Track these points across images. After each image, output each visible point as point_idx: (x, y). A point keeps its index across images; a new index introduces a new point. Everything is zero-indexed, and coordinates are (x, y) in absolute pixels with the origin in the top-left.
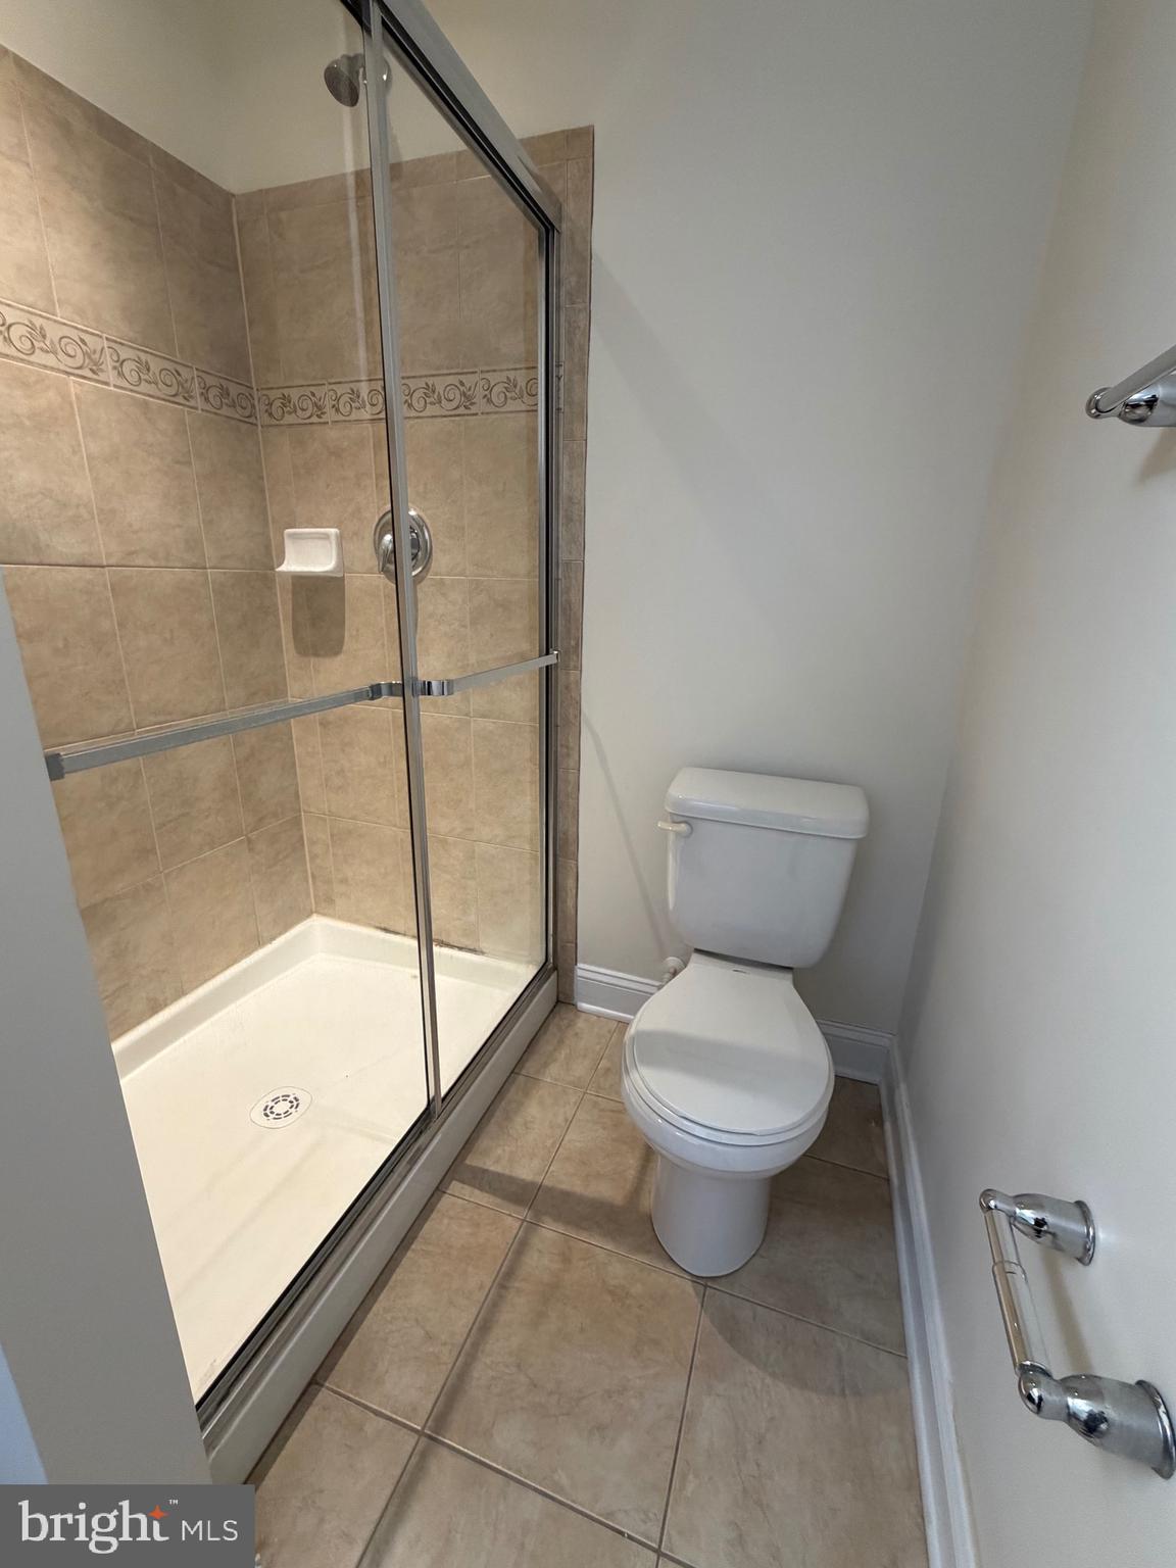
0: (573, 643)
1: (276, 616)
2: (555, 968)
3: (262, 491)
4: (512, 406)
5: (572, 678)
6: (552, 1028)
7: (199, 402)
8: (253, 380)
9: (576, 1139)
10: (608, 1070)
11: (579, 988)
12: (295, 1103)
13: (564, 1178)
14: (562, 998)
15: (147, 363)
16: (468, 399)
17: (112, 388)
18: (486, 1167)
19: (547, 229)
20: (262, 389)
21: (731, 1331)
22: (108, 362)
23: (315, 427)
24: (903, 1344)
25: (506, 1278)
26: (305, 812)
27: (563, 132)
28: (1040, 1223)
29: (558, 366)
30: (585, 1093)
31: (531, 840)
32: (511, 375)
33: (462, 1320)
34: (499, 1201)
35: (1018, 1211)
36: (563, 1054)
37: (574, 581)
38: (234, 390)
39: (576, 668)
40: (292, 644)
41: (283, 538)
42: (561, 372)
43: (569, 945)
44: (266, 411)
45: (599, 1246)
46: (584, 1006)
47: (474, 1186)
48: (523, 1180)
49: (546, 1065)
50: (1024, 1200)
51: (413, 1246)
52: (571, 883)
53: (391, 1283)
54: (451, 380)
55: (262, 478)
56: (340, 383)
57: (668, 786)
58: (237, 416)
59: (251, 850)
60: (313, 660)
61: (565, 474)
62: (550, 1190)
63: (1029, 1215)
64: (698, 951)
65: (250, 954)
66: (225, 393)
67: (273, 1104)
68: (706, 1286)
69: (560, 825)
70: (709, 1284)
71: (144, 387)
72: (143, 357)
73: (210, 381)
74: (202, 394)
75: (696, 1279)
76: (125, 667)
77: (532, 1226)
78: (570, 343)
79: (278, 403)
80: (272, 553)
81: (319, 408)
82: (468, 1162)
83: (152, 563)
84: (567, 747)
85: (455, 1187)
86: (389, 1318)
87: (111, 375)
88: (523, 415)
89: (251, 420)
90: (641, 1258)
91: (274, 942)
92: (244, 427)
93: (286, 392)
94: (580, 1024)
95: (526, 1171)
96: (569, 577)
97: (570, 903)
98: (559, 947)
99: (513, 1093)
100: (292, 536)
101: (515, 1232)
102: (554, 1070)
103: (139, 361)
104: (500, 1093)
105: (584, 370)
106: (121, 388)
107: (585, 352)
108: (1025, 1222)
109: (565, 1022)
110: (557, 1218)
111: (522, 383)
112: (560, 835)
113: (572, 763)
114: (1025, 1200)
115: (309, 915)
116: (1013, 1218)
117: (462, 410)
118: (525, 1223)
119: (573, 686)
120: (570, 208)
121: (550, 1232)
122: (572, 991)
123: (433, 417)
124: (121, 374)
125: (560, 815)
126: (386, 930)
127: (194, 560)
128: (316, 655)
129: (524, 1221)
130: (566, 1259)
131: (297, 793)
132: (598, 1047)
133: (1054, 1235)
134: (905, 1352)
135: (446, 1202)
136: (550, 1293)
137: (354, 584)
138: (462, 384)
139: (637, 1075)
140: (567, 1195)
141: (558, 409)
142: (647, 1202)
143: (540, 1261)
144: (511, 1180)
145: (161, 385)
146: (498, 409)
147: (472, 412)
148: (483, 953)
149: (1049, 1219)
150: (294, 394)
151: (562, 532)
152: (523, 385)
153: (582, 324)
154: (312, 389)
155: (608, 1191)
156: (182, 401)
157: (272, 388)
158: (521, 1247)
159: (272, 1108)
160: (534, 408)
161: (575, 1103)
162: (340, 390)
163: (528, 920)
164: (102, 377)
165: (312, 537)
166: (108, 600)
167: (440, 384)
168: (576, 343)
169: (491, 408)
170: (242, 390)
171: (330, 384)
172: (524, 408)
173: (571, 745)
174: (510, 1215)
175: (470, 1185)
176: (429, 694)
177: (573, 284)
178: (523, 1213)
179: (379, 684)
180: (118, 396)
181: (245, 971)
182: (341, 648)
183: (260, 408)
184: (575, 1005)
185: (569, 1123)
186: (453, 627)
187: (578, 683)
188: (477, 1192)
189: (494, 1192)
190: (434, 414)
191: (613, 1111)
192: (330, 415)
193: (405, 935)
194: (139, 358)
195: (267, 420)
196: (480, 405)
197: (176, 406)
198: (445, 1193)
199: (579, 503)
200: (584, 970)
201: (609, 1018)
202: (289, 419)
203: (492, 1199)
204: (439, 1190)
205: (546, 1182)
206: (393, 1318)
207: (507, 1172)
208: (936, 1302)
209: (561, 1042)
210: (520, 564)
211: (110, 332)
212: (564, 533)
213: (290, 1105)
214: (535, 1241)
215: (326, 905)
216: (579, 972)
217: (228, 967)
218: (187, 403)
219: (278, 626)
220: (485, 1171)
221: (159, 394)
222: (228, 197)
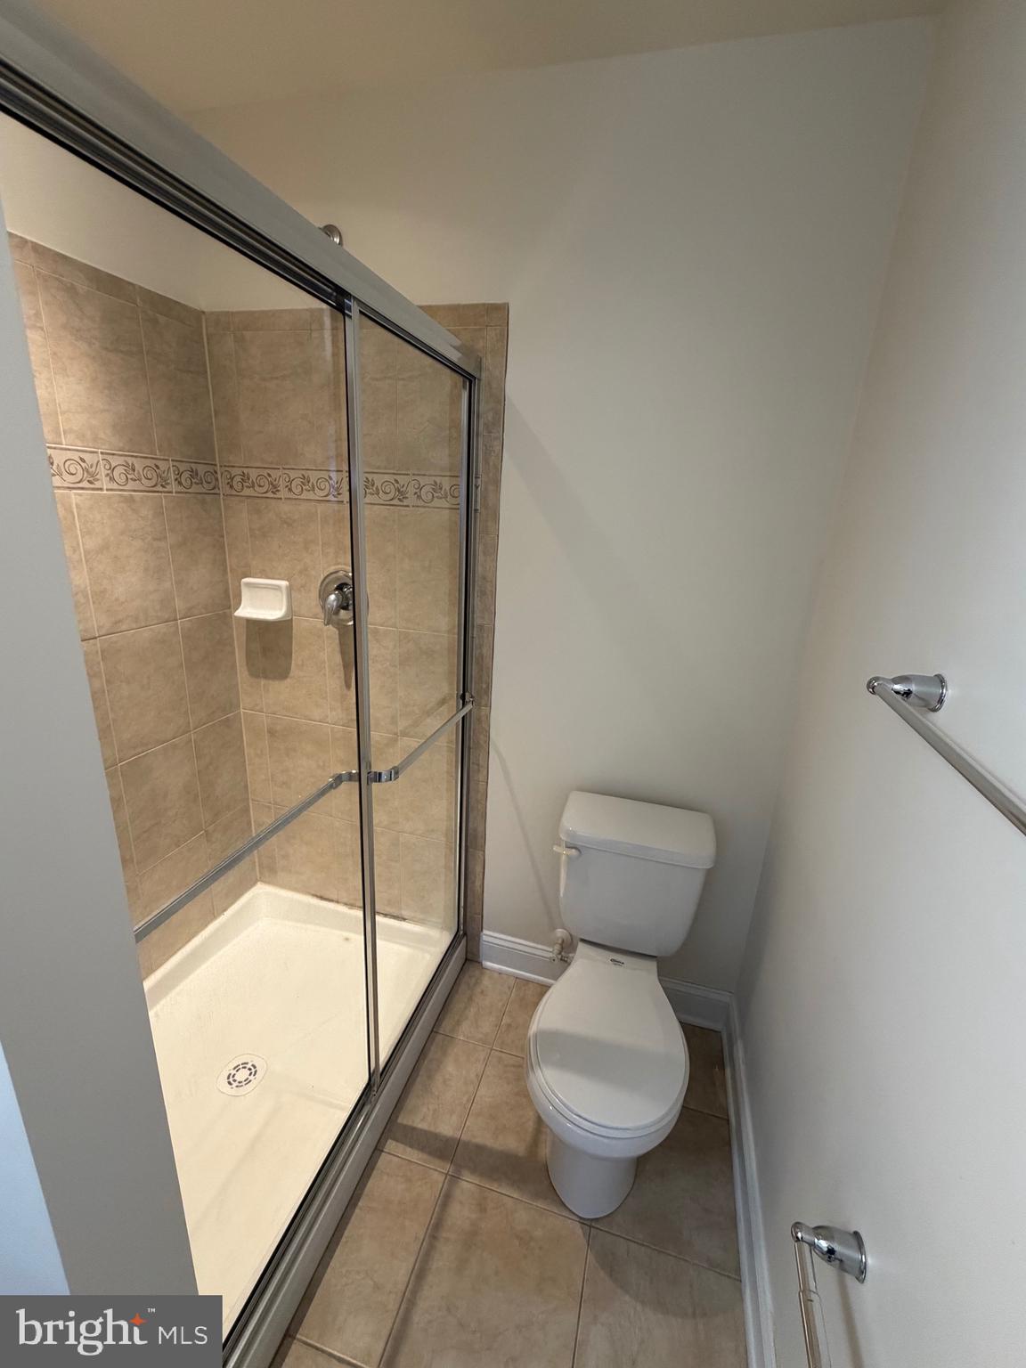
0: (484, 686)
1: (232, 645)
2: (465, 934)
3: (222, 547)
4: (437, 503)
5: (483, 713)
6: (463, 987)
7: (174, 487)
8: (217, 459)
9: (486, 1094)
10: (509, 1026)
11: (484, 949)
12: (253, 1070)
13: (479, 1133)
14: (470, 956)
15: (133, 464)
16: (401, 494)
17: (105, 492)
18: (415, 1125)
19: (469, 379)
20: (225, 466)
21: (610, 1264)
22: (103, 471)
23: (269, 500)
24: (738, 1270)
25: (436, 1229)
26: (253, 800)
27: (484, 305)
28: (831, 1251)
29: (476, 478)
30: (492, 1050)
31: (447, 834)
32: (438, 480)
33: (402, 1271)
34: (425, 1156)
35: (816, 1240)
36: (472, 1011)
37: (485, 641)
38: (201, 469)
39: (486, 706)
40: (245, 668)
41: (240, 585)
42: (479, 483)
43: (476, 916)
44: (228, 483)
45: (506, 1195)
46: (488, 964)
47: (406, 1144)
48: (445, 1137)
49: (458, 1023)
50: (820, 1231)
51: (360, 1204)
52: (478, 869)
53: (344, 1239)
54: (387, 477)
55: (223, 537)
56: (293, 469)
57: (560, 815)
58: (204, 491)
59: (208, 841)
60: (263, 682)
61: (480, 558)
62: (467, 1144)
63: (824, 1244)
64: (583, 941)
65: (206, 926)
66: (194, 474)
67: (234, 1072)
68: (590, 1227)
69: (471, 825)
70: (593, 1224)
71: (131, 485)
72: (130, 461)
73: (182, 467)
74: (176, 480)
75: (583, 1221)
76: (111, 716)
77: (454, 1179)
78: (486, 462)
79: (238, 479)
80: (230, 599)
81: (275, 487)
82: (399, 1121)
83: (134, 626)
84: (478, 765)
85: (391, 1145)
86: (344, 1272)
87: (104, 483)
88: (448, 511)
89: (216, 491)
90: (540, 1204)
91: (225, 913)
92: (208, 498)
93: (246, 471)
94: (486, 982)
95: (447, 1127)
96: (483, 637)
97: (478, 883)
98: (468, 917)
99: (433, 1053)
100: (248, 585)
101: (440, 1186)
102: (465, 1027)
103: (127, 465)
104: (422, 1054)
105: (497, 482)
106: (111, 490)
107: (498, 470)
108: (820, 1248)
109: (473, 980)
110: (474, 1171)
111: (446, 486)
112: (470, 831)
113: (481, 777)
114: (823, 1232)
115: (254, 884)
116: (813, 1245)
117: (396, 502)
118: (448, 1177)
119: (484, 718)
120: (488, 361)
121: (469, 1184)
122: (478, 951)
123: (371, 504)
124: (112, 479)
125: (471, 816)
126: (322, 898)
127: (166, 616)
128: (266, 677)
129: (447, 1174)
130: (482, 1208)
131: (246, 787)
132: (500, 1004)
133: (841, 1261)
134: (740, 1275)
135: (384, 1160)
136: (471, 1239)
137: (301, 626)
138: (397, 481)
139: (539, 1071)
140: (480, 1148)
141: (476, 510)
142: (545, 1151)
143: (461, 1214)
144: (436, 1136)
145: (144, 480)
146: (426, 505)
147: (405, 504)
148: (404, 919)
149: (837, 1247)
150: (253, 474)
151: (476, 602)
152: (448, 489)
153: (497, 448)
154: (269, 471)
155: (513, 1143)
156: (161, 489)
157: (233, 467)
158: (446, 1199)
159: (233, 1076)
160: (457, 507)
161: (484, 1059)
162: (293, 474)
163: (444, 897)
164: (97, 485)
165: (266, 587)
166: (99, 663)
167: (378, 480)
168: (491, 463)
169: (420, 503)
170: (210, 469)
171: (284, 469)
172: (447, 505)
173: (481, 763)
174: (436, 1170)
175: (402, 1143)
176: (379, 781)
177: (490, 418)
178: (447, 1167)
179: (341, 775)
180: (109, 497)
181: (202, 944)
182: (289, 673)
183: (222, 482)
184: (480, 963)
185: (480, 1078)
186: (385, 666)
187: (488, 717)
188: (409, 1149)
189: (422, 1149)
190: (373, 502)
191: (514, 1066)
192: (283, 493)
193: (338, 902)
194: (126, 461)
195: (229, 491)
196: (412, 499)
197: (156, 494)
198: (382, 1151)
199: (491, 581)
200: (489, 936)
201: (509, 975)
202: (247, 492)
203: (421, 1155)
204: (378, 1149)
205: (464, 1138)
206: (347, 1271)
207: (432, 1129)
208: (762, 1243)
209: (470, 999)
210: (442, 624)
211: (103, 447)
212: (479, 603)
213: (249, 1072)
214: (457, 1193)
215: (270, 873)
216: (484, 938)
217: (189, 940)
218: (164, 489)
219: (233, 653)
220: (414, 1129)
221: (142, 488)
222: (199, 314)
